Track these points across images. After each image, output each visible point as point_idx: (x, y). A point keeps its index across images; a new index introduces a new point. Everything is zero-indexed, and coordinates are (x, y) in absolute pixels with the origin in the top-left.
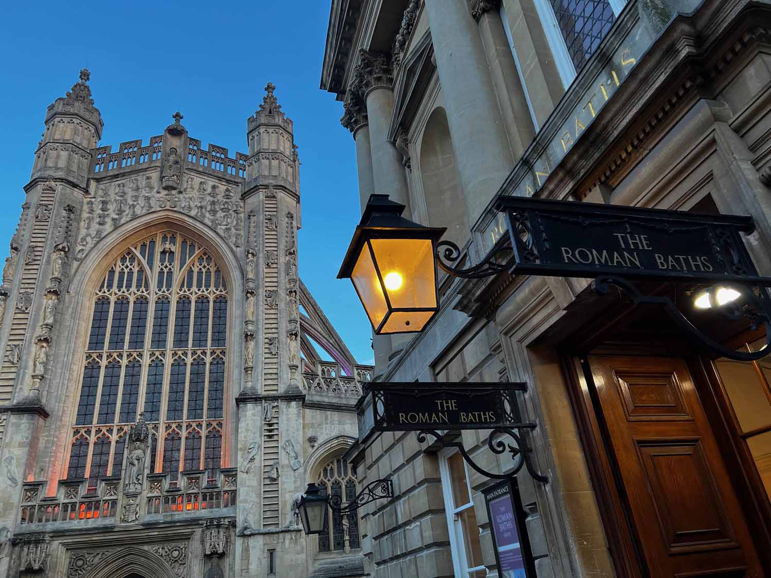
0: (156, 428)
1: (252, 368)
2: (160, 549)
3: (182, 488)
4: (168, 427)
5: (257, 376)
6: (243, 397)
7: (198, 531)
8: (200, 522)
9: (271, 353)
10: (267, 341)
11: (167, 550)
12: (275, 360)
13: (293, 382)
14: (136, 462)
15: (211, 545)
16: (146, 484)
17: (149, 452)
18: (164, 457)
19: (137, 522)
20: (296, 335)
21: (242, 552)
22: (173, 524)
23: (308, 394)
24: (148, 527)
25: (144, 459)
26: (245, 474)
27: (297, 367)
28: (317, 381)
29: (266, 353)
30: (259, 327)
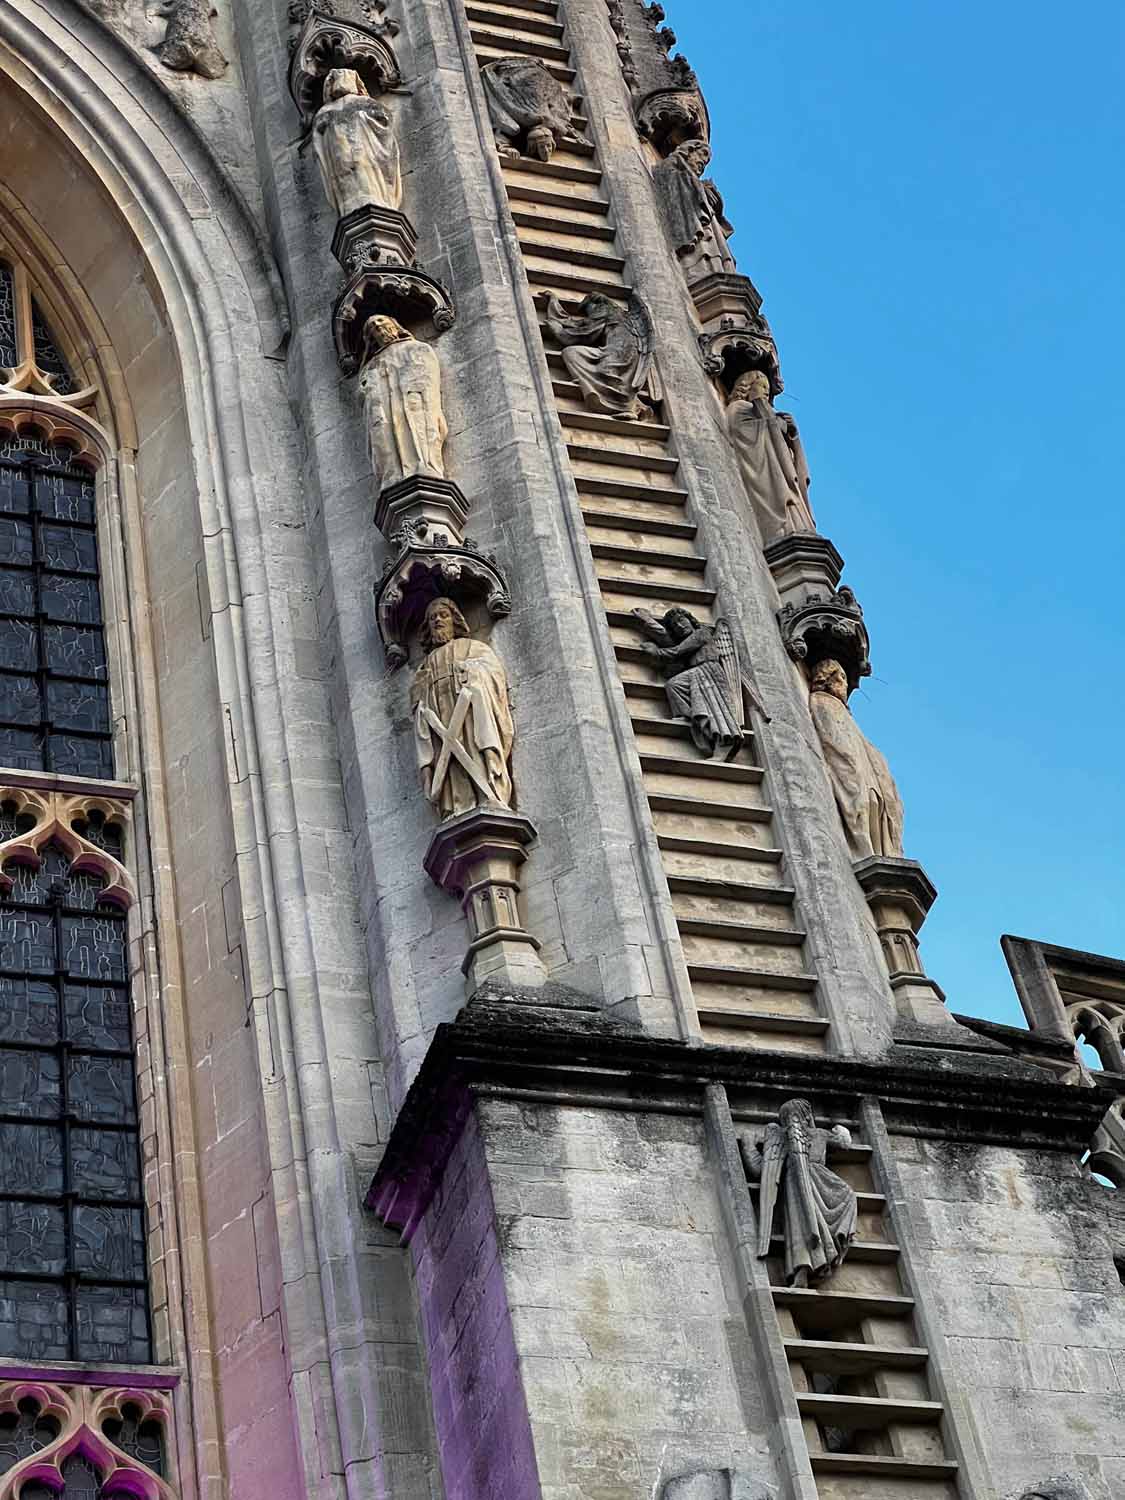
1: (522, 834)
12: (738, 796)
13: (928, 1008)
20: (852, 657)
29: (640, 728)
30: (540, 528)
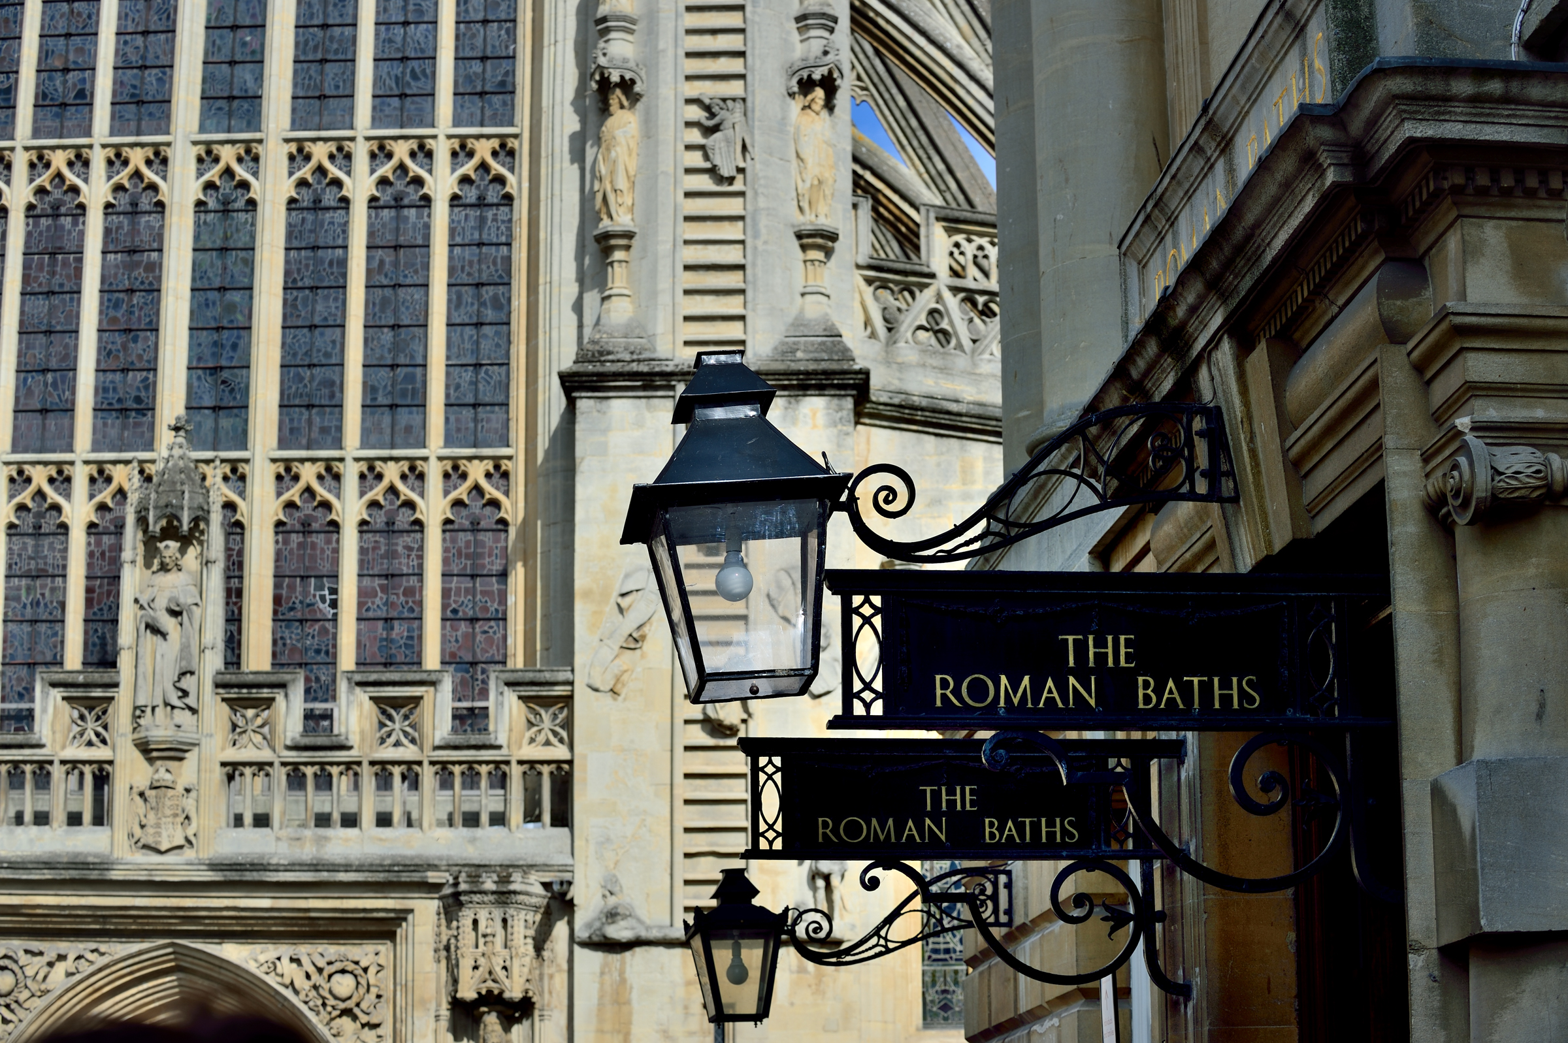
0: (237, 475)
1: (629, 235)
2: (285, 961)
3: (354, 739)
4: (286, 475)
5: (653, 274)
6: (590, 368)
7: (426, 910)
8: (433, 877)
9: (713, 171)
10: (695, 113)
11: (311, 970)
12: (732, 206)
13: (814, 308)
14: (169, 624)
15: (476, 968)
16: (215, 711)
17: (215, 581)
18: (277, 600)
19: (189, 854)
20: (829, 85)
21: (601, 1006)
22: (324, 876)
23: (888, 363)
24: (234, 876)
25: (197, 611)
26: (607, 699)
27: (833, 237)
28: (926, 300)
29: (688, 171)
30: (661, 46)
